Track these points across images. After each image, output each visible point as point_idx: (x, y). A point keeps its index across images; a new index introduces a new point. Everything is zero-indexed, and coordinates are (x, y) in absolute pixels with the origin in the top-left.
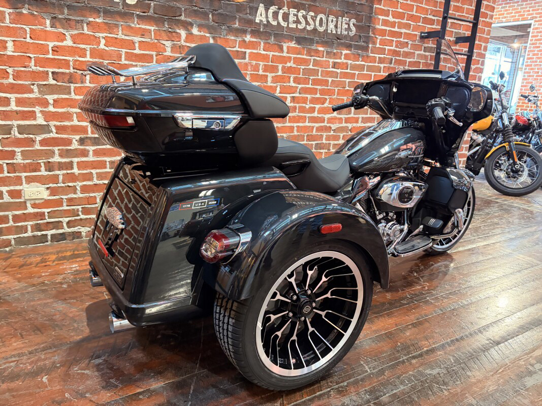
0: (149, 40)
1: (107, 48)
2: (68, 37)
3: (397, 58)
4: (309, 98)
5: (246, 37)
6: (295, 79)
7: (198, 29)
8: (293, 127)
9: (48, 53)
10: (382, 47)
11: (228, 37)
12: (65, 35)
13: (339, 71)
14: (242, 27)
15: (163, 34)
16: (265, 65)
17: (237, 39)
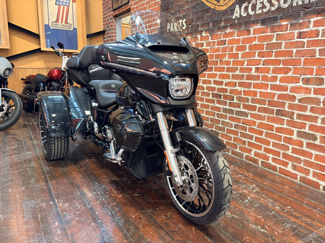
4: (271, 69)
6: (259, 53)
8: (257, 92)
13: (305, 40)
15: (193, 39)
16: (237, 46)
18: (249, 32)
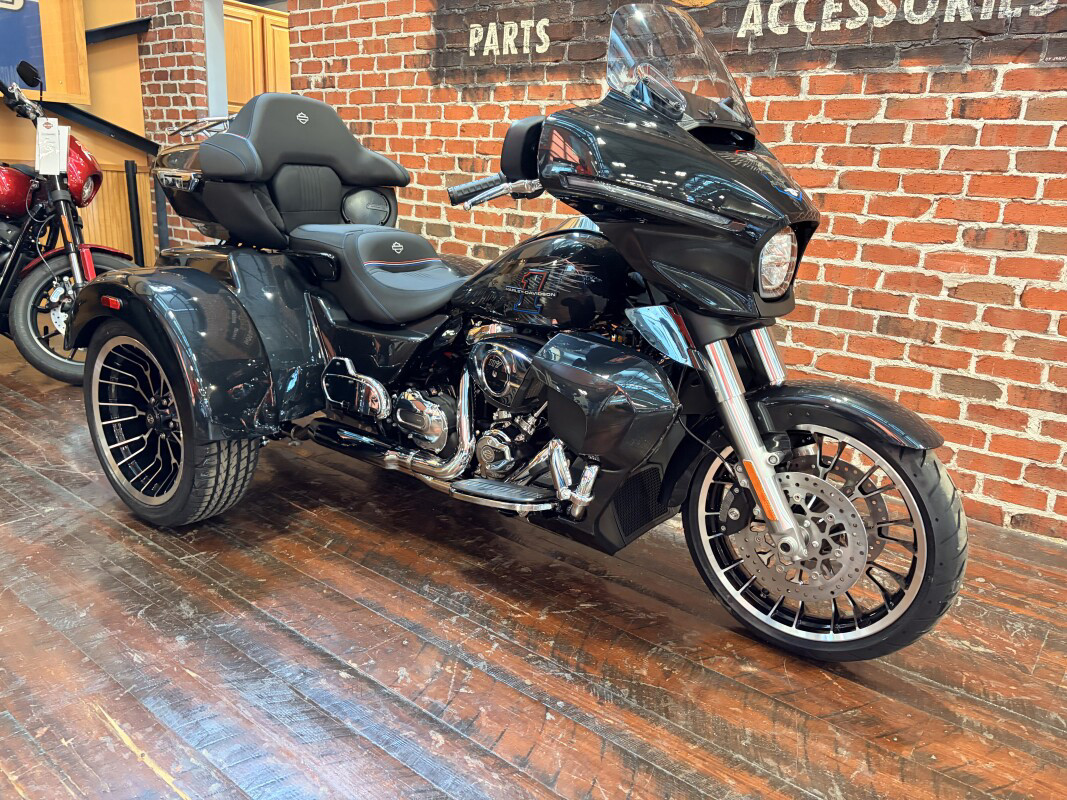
2: (475, 112)
4: (867, 200)
6: (827, 151)
8: (818, 266)
9: (456, 134)
12: (472, 109)
13: (978, 124)
15: (578, 90)
18: (794, 85)
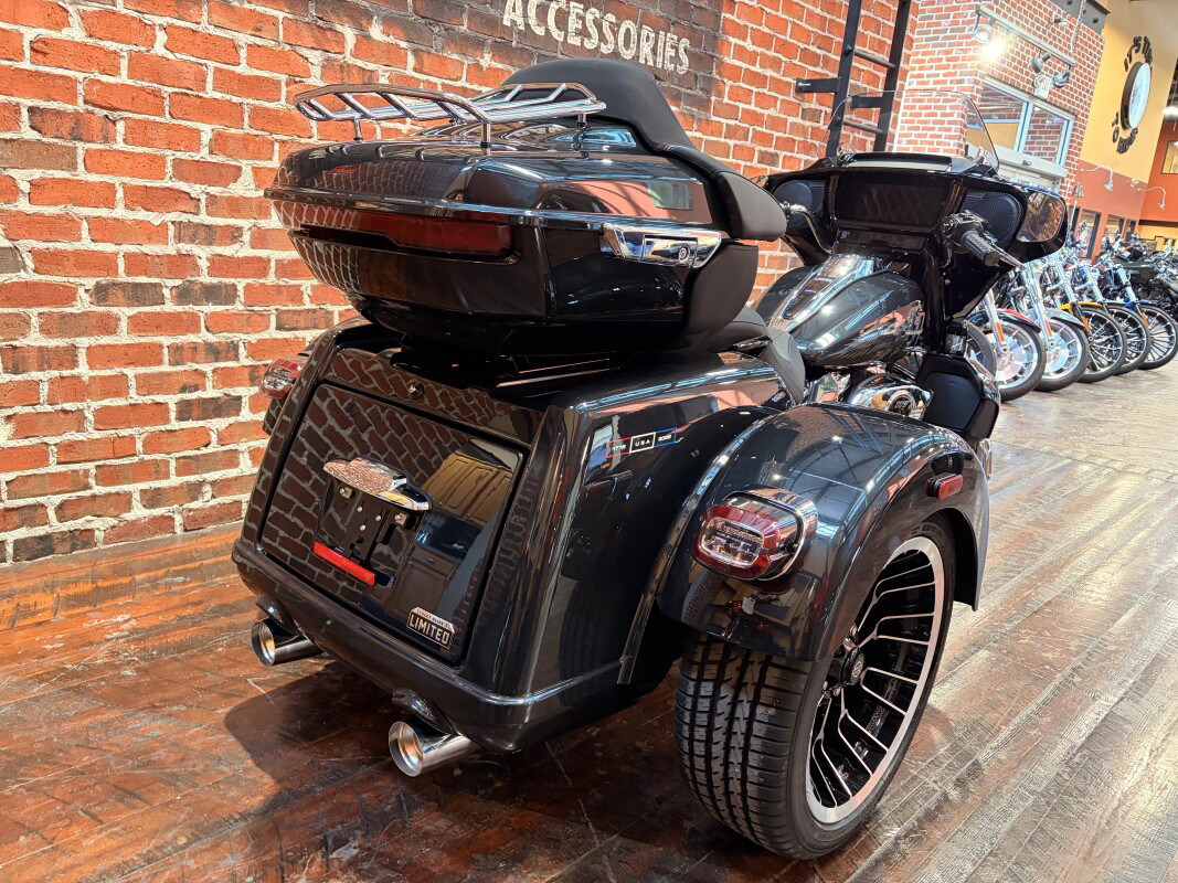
0: (273, 43)
1: (170, 56)
2: (74, 19)
3: (758, 128)
5: (483, 58)
7: (382, 27)
9: (20, 55)
10: (732, 103)
11: (445, 54)
12: (67, 12)
14: (474, 34)
15: (305, 32)
17: (465, 61)
